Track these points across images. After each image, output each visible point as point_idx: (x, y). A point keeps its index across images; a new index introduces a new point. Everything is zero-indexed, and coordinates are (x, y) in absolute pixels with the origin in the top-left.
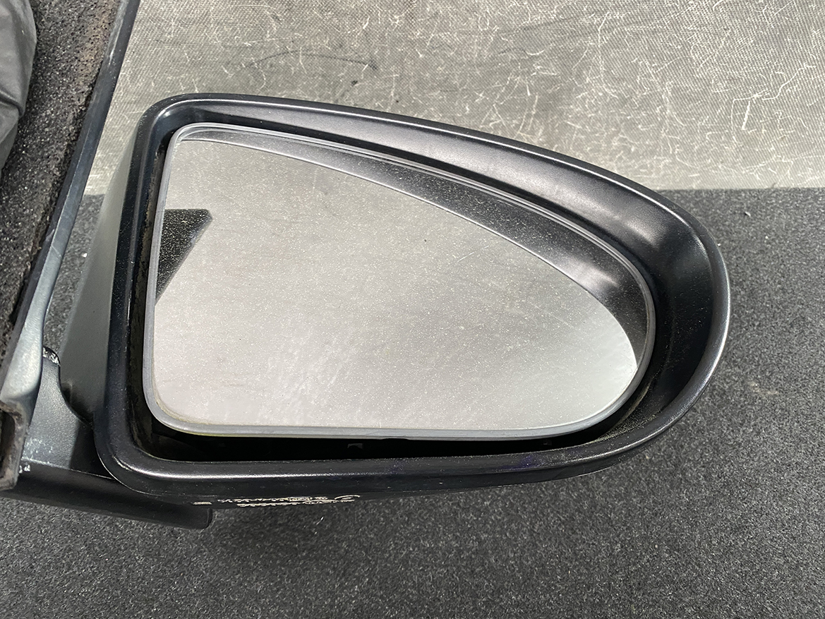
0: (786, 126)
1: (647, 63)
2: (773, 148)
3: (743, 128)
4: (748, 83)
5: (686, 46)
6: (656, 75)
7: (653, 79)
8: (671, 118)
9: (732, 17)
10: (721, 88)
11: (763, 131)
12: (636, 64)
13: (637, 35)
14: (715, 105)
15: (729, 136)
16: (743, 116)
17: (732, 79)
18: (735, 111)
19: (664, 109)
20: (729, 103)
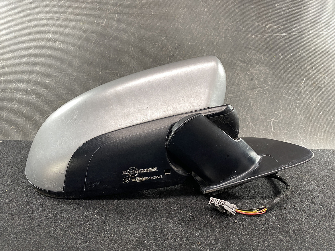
0: (284, 130)
1: (241, 109)
2: (283, 137)
3: (272, 130)
4: (269, 116)
5: (250, 104)
6: (244, 112)
7: (244, 114)
8: (252, 126)
9: (259, 97)
10: (262, 117)
11: (278, 131)
12: (239, 109)
13: (237, 101)
14: (263, 122)
15: (270, 133)
16: (271, 126)
17: (264, 114)
18: (268, 124)
19: (249, 123)
20: (266, 122)
